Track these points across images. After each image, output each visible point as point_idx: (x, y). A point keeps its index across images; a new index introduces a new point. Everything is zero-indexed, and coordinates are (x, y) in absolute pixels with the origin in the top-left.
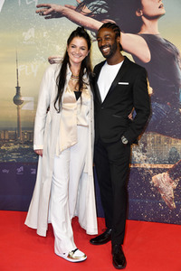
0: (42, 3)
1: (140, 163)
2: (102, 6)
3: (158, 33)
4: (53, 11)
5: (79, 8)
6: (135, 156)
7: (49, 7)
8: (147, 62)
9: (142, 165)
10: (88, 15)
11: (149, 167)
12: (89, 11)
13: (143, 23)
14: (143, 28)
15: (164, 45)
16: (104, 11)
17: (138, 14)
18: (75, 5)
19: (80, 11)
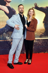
1: (8, 39)
3: (10, 6)
6: (7, 38)
8: (8, 13)
9: (8, 40)
11: (10, 40)
15: (12, 9)
17: (5, 1)
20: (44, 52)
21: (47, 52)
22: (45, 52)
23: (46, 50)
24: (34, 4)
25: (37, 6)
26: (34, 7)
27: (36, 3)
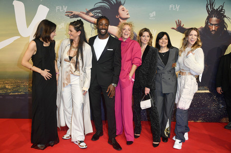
0: (69, 11)
2: (99, 13)
4: (74, 14)
5: (87, 13)
7: (72, 13)
10: (92, 17)
12: (93, 15)
13: (119, 21)
14: (120, 24)
16: (100, 15)
17: (117, 17)
18: (85, 12)
19: (88, 15)
20: (194, 120)
21: (201, 121)
22: (198, 120)
23: (200, 117)
24: (176, 22)
25: (182, 25)
26: (175, 27)
27: (178, 20)
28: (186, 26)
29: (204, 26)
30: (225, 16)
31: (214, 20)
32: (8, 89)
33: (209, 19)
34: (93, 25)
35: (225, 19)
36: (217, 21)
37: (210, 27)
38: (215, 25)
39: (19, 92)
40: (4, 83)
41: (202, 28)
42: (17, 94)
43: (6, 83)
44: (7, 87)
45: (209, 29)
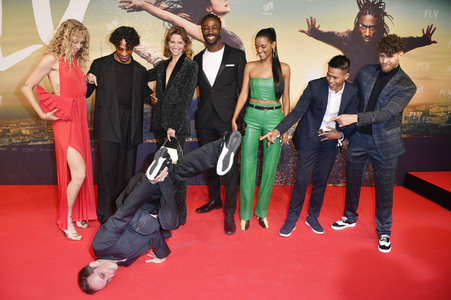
2: (178, 3)
4: (135, 5)
7: (131, 3)
12: (167, 6)
17: (208, 10)
19: (159, 6)
20: (333, 183)
24: (307, 20)
27: (311, 18)
28: (324, 28)
29: (352, 28)
30: (385, 14)
31: (369, 19)
32: (24, 135)
33: (360, 16)
34: (166, 23)
35: (386, 19)
36: (373, 21)
37: (363, 31)
38: (370, 27)
39: (45, 140)
40: (18, 126)
41: (349, 32)
42: (40, 143)
43: (23, 126)
44: (24, 132)
45: (361, 33)
